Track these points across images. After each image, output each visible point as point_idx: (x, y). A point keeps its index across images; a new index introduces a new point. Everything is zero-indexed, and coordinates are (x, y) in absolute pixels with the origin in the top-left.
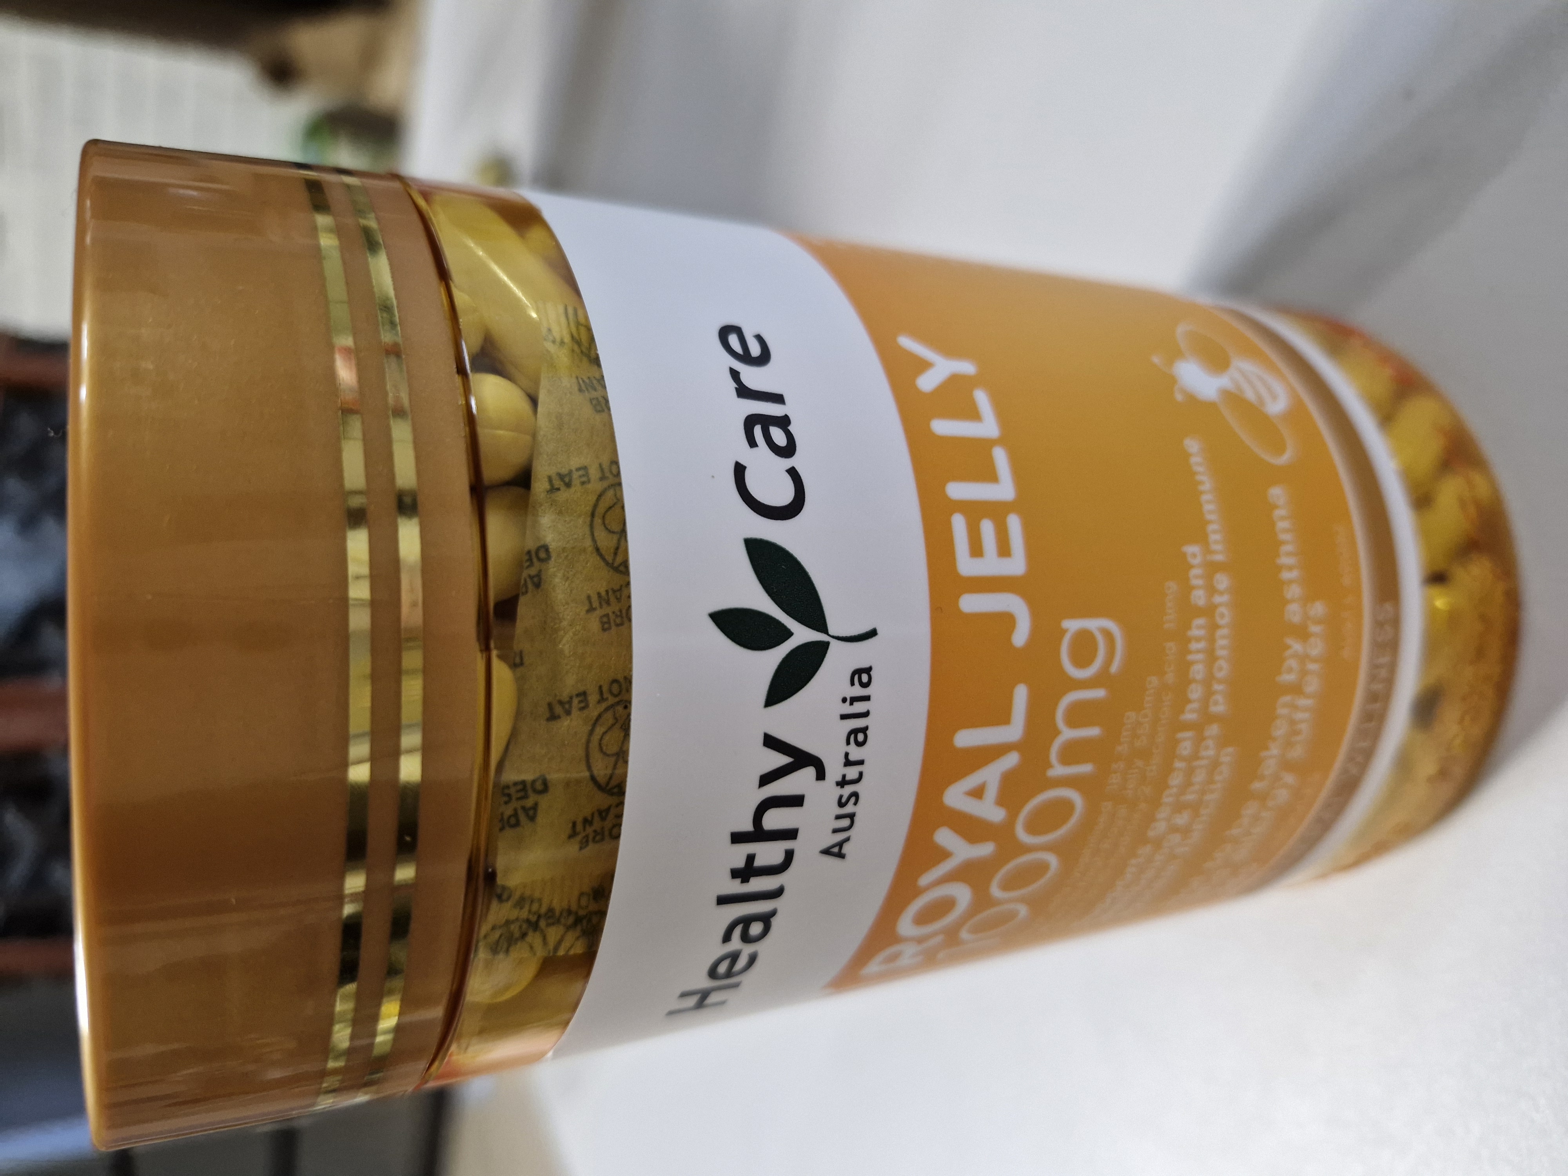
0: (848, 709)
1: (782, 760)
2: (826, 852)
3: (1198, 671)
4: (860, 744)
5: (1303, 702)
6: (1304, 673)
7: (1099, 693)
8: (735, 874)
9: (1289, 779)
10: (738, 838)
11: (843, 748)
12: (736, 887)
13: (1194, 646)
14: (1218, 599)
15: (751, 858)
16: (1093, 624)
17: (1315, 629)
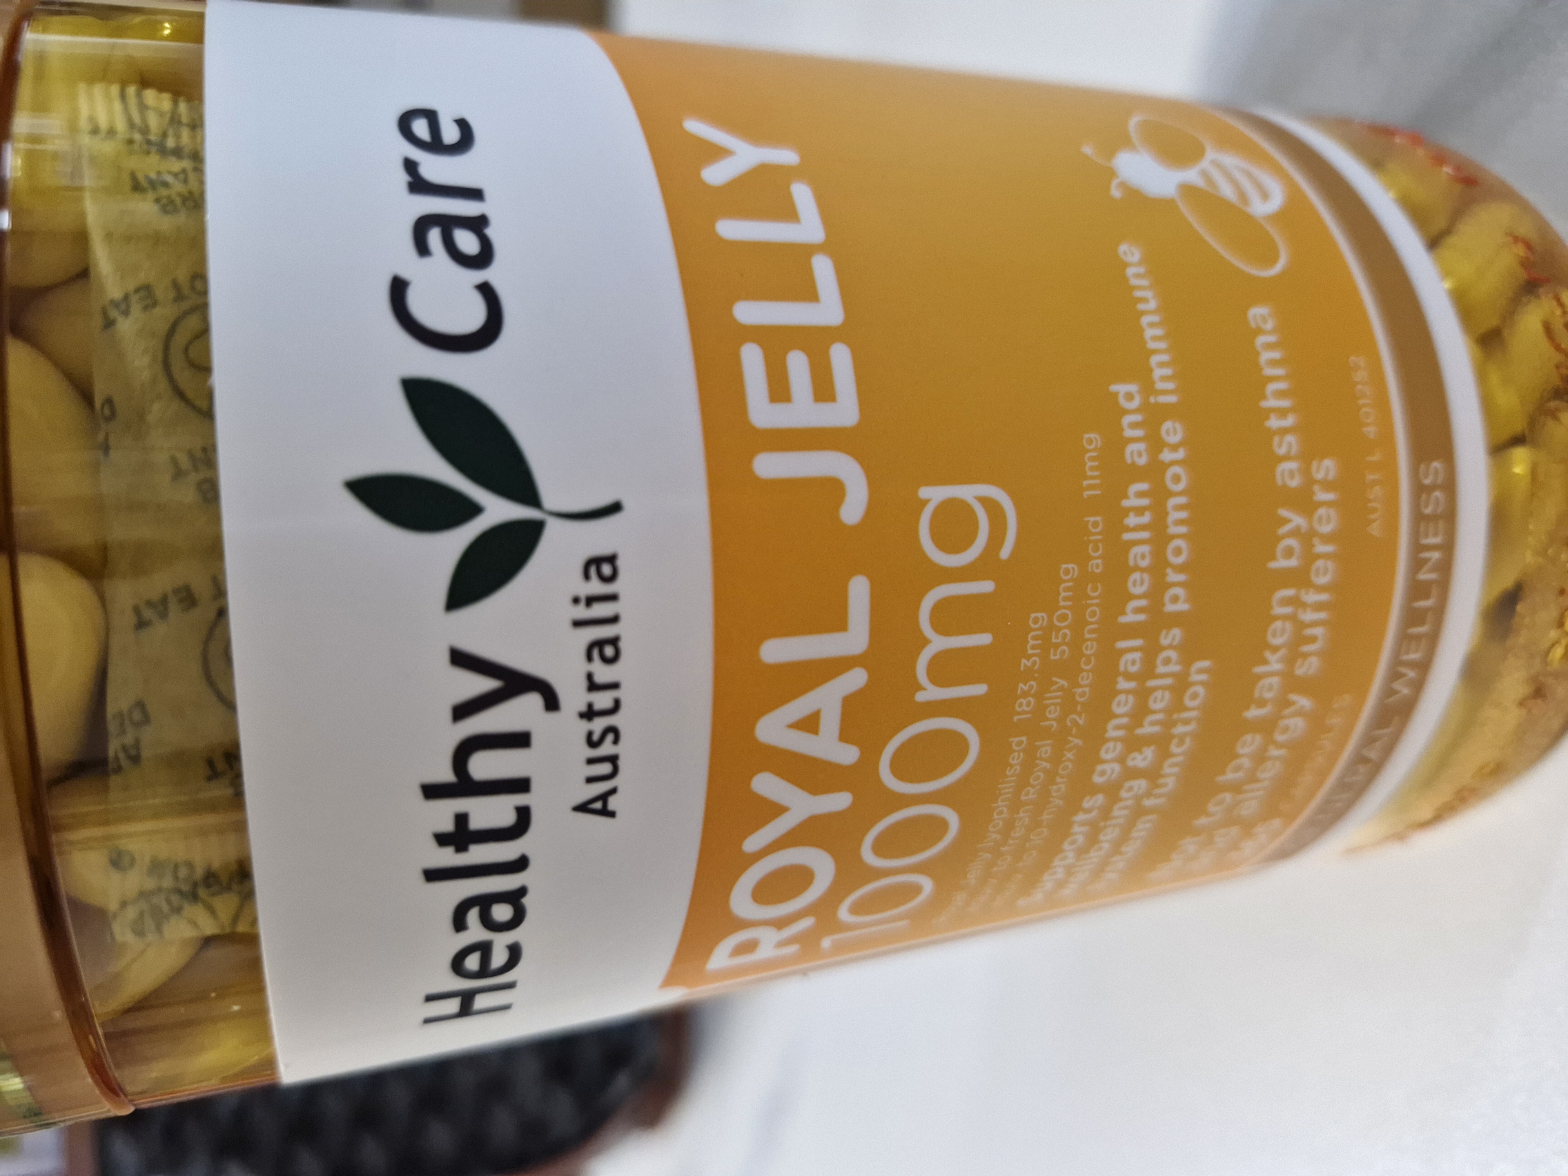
0: (582, 612)
1: (485, 684)
2: (583, 808)
3: (1140, 555)
4: (607, 661)
5: (1312, 597)
6: (1310, 557)
7: (986, 586)
8: (442, 839)
9: (1304, 702)
10: (432, 791)
11: (581, 667)
12: (448, 857)
13: (1132, 520)
14: (1167, 456)
15: (461, 819)
16: (967, 492)
17: (1322, 496)
